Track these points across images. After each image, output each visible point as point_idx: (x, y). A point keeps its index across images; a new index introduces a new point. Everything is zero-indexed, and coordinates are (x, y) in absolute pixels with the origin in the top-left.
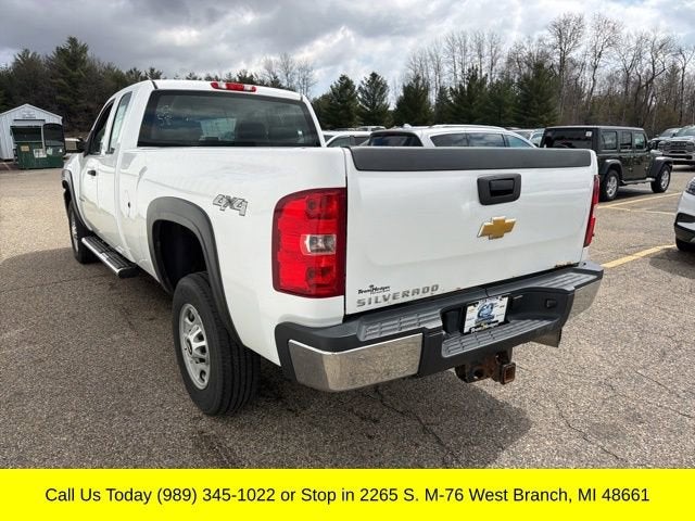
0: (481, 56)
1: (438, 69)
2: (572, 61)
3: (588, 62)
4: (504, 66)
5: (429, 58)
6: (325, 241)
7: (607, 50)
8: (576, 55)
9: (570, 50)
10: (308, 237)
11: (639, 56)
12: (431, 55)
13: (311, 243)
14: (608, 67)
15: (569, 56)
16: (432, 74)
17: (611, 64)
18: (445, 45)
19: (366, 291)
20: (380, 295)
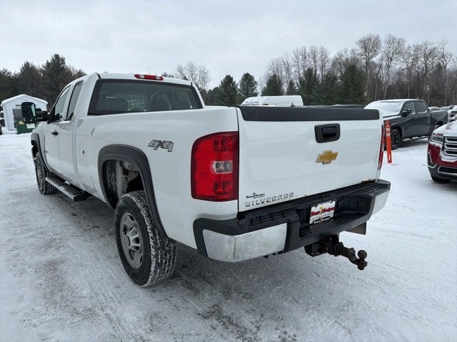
0: (315, 62)
1: (288, 70)
2: (373, 63)
3: (384, 64)
4: (330, 67)
5: (282, 63)
6: (225, 165)
7: (395, 56)
8: (376, 59)
9: (372, 57)
10: (215, 162)
11: (416, 59)
12: (283, 61)
13: (217, 166)
14: (397, 67)
15: (372, 60)
16: (284, 73)
17: (398, 65)
18: (293, 55)
19: (251, 197)
20: (259, 200)
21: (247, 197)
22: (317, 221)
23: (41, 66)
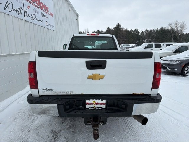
19: (45, 89)
20: (50, 91)
21: (43, 89)
22: (91, 108)
23: (113, 28)
